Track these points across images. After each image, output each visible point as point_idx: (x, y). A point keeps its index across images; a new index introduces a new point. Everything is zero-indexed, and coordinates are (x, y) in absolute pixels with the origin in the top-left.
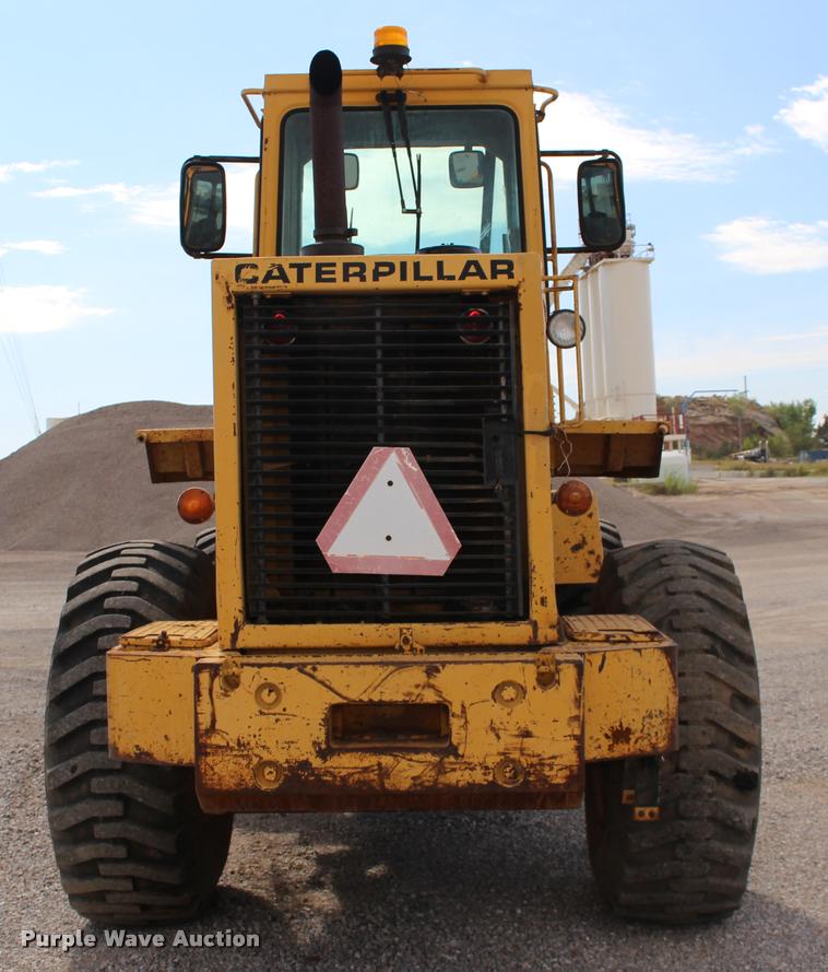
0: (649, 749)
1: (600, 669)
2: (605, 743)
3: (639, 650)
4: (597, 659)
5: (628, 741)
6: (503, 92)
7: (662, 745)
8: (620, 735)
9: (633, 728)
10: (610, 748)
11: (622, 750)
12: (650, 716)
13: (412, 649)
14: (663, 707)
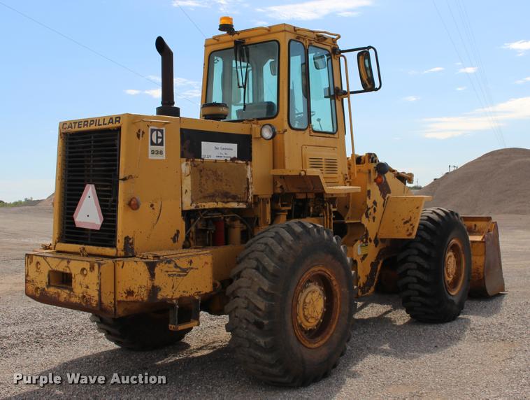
0: (140, 300)
1: (122, 267)
2: (125, 295)
3: (136, 262)
4: (121, 263)
5: (133, 296)
6: (276, 34)
7: (145, 299)
8: (130, 293)
9: (135, 290)
10: (126, 297)
11: (130, 298)
12: (141, 287)
13: (83, 255)
14: (146, 285)
